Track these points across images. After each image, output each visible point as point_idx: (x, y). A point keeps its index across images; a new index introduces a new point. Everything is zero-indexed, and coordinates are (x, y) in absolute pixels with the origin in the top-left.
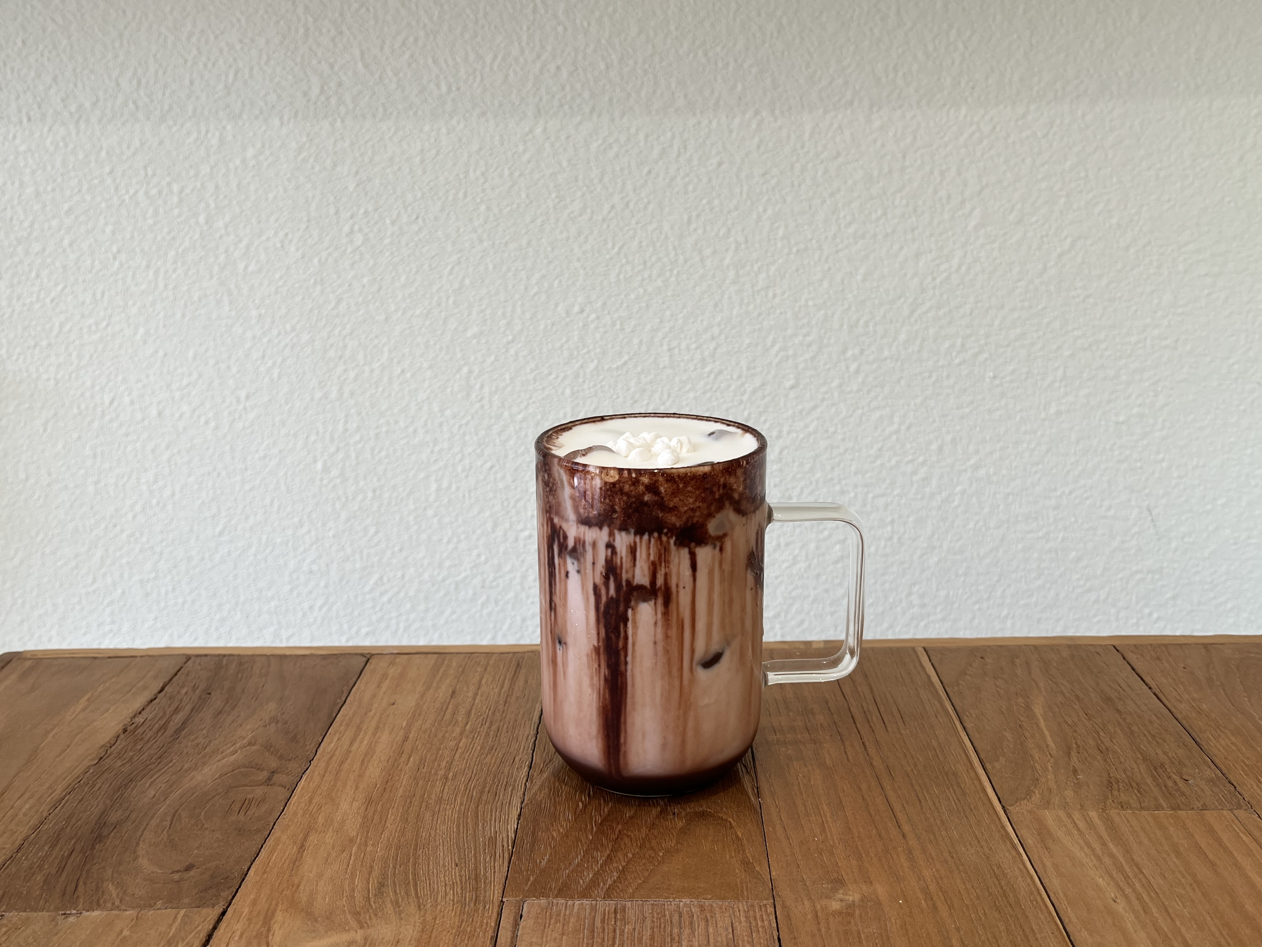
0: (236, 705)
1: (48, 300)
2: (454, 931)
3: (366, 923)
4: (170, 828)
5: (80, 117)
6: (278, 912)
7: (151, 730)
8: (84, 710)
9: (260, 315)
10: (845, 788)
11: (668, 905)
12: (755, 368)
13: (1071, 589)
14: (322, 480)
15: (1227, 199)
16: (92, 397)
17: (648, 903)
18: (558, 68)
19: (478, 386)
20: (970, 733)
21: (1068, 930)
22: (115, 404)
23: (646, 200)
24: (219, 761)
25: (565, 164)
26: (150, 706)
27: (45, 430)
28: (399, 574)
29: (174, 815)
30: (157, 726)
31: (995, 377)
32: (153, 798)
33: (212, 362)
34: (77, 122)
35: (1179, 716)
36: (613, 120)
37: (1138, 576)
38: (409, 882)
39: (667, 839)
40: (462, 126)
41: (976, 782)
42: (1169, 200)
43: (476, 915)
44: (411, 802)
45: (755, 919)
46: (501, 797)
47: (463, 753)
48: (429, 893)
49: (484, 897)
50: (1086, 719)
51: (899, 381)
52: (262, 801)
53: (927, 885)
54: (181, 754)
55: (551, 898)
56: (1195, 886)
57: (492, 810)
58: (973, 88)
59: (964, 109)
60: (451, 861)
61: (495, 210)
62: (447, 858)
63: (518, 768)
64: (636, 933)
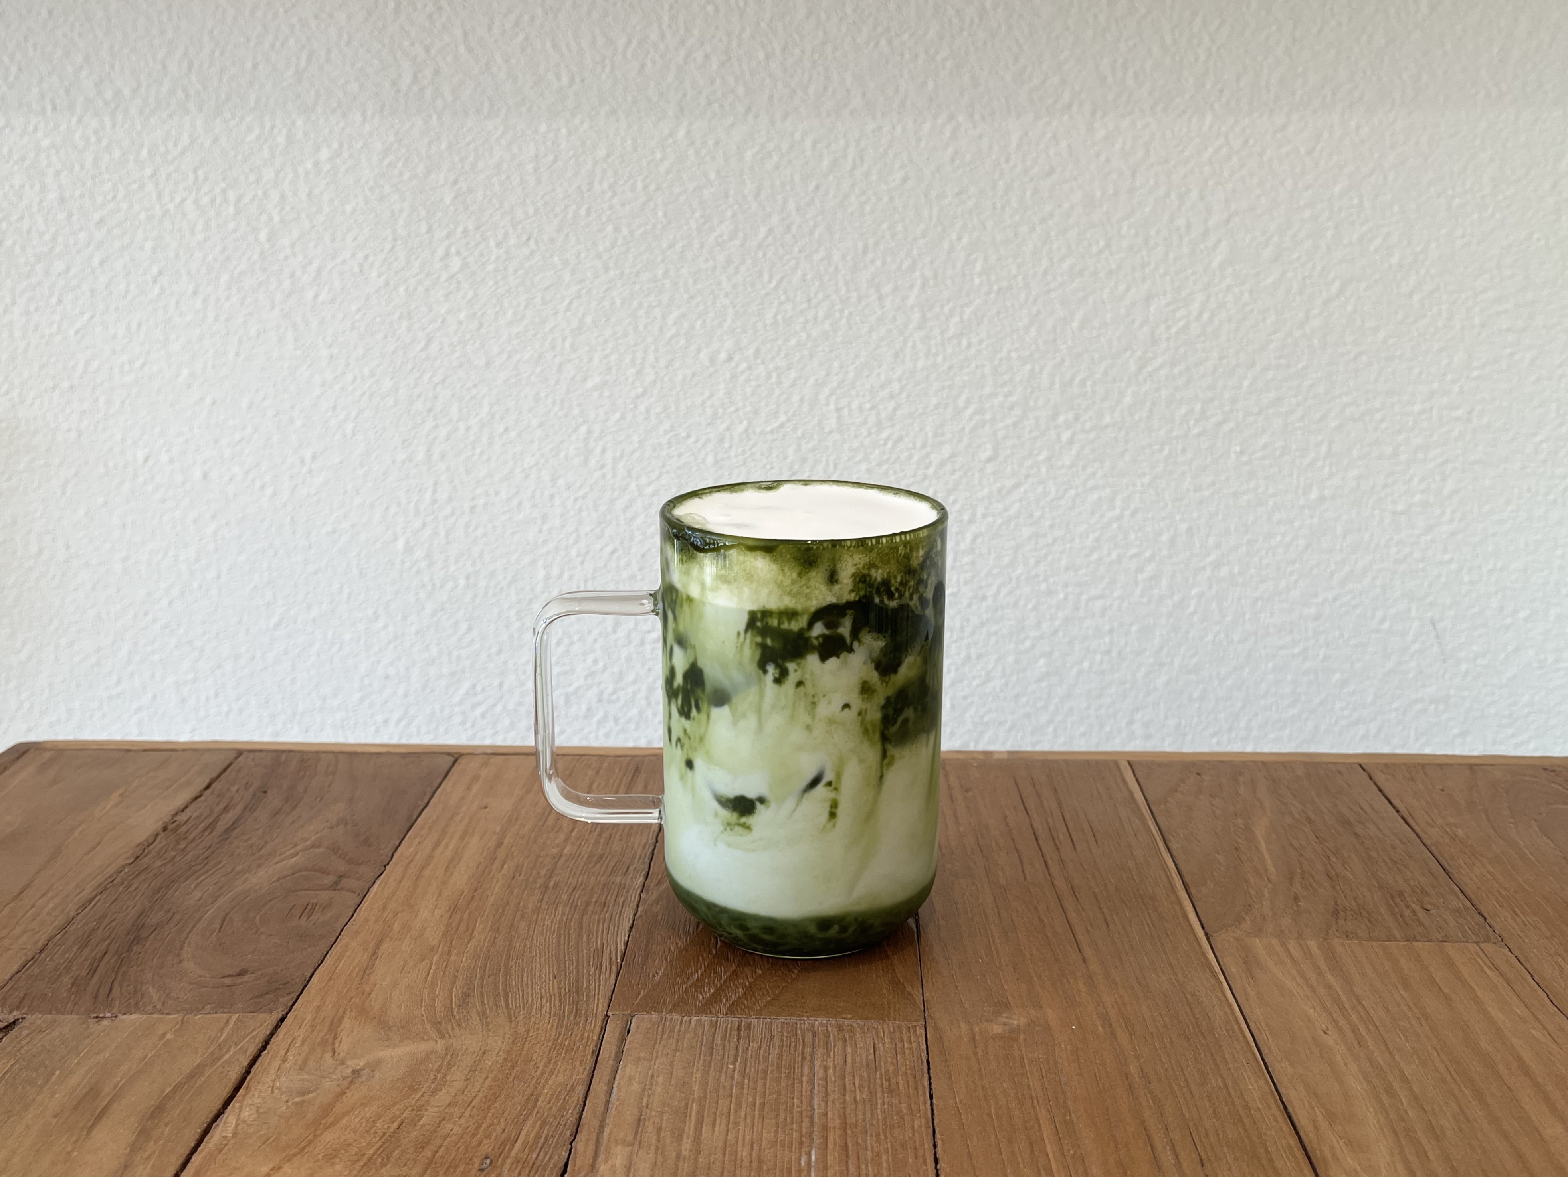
0: (296, 805)
1: (71, 332)
2: (550, 1044)
3: (448, 1033)
4: (219, 931)
5: (117, 106)
6: (346, 1020)
7: (196, 829)
8: (117, 805)
9: (332, 356)
10: (1019, 908)
11: (800, 1024)
12: (943, 434)
13: (1333, 721)
14: (403, 562)
15: (1536, 236)
16: (123, 452)
17: (778, 1021)
18: (707, 57)
19: (598, 450)
20: (1174, 853)
21: (1267, 1061)
22: (150, 463)
23: (811, 223)
24: (277, 863)
25: (712, 176)
26: (194, 804)
27: (64, 493)
28: (496, 683)
29: (224, 919)
30: (203, 825)
31: (1242, 452)
32: (200, 900)
33: (271, 412)
34: (113, 113)
35: (1428, 842)
36: (773, 123)
37: (1419, 706)
38: (499, 993)
40: (586, 126)
41: (1177, 908)
42: (1463, 236)
43: (576, 1028)
44: (503, 911)
45: (902, 1041)
46: (610, 908)
47: (567, 860)
48: (521, 1004)
49: (587, 1010)
50: (1316, 842)
51: (1122, 454)
52: (327, 906)
53: (1107, 1012)
54: (232, 855)
55: (664, 1013)
56: (1422, 1020)
57: (599, 921)
58: (1221, 91)
59: (1209, 119)
60: (549, 973)
61: (625, 231)
62: (544, 970)
63: (631, 879)
64: (762, 1052)
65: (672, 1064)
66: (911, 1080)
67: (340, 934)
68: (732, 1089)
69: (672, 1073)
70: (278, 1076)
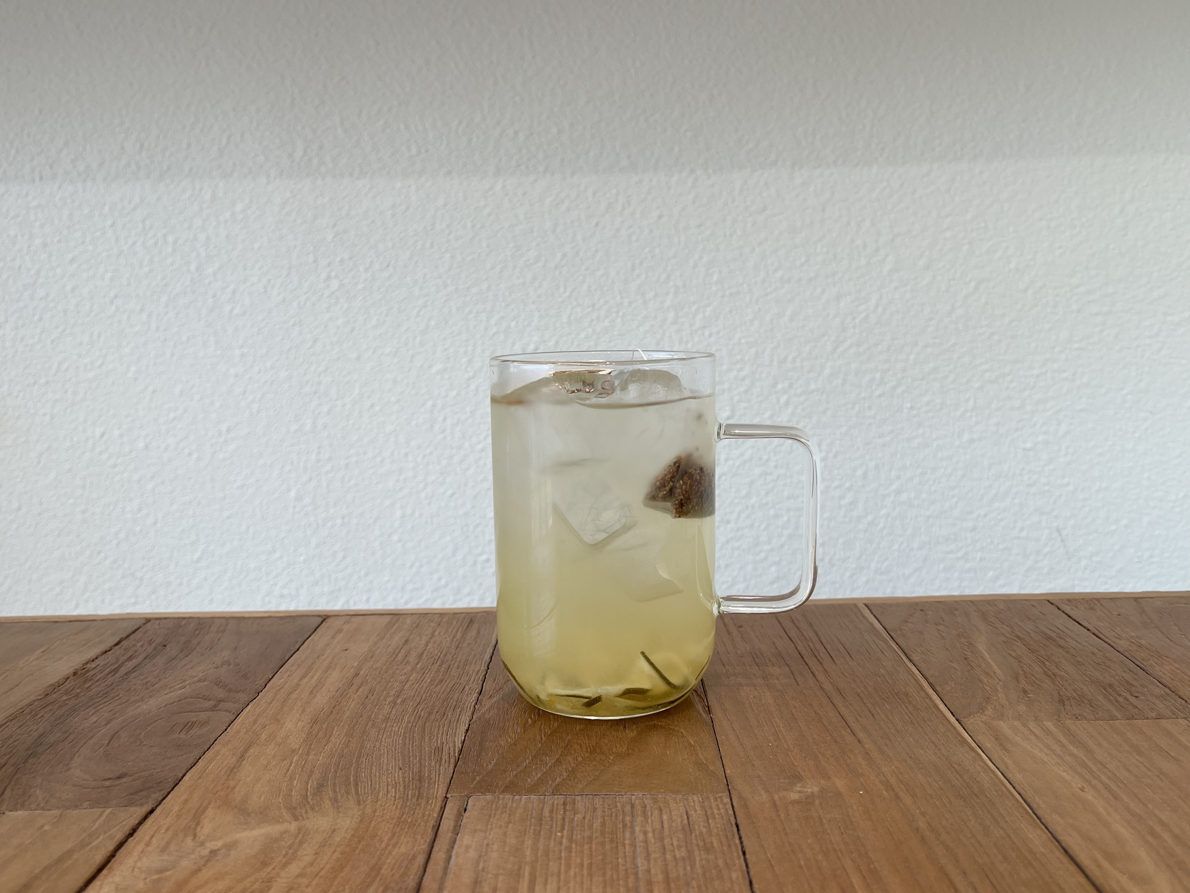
0: (190, 653)
1: (49, 341)
2: (394, 821)
3: (302, 816)
4: (108, 745)
5: (88, 176)
6: (210, 809)
7: (101, 673)
8: (39, 658)
9: (243, 354)
10: (797, 705)
11: (619, 798)
15: (1112, 246)
16: (84, 430)
17: (599, 797)
19: (441, 419)
20: (917, 663)
21: (1039, 814)
23: (594, 249)
24: (166, 694)
25: (521, 217)
26: (104, 656)
29: (114, 736)
30: (108, 670)
31: (912, 408)
32: (95, 723)
33: (197, 397)
34: (84, 181)
35: (1120, 649)
36: (564, 178)
38: (350, 783)
39: (618, 746)
40: (429, 183)
41: (929, 701)
42: (1060, 248)
43: (418, 808)
44: (357, 721)
45: (711, 808)
46: (449, 716)
47: (413, 684)
48: (370, 791)
49: (427, 794)
50: (1029, 652)
52: (206, 723)
53: (887, 779)
54: (129, 690)
55: (497, 794)
56: (1162, 777)
57: (439, 726)
58: (883, 149)
59: (875, 168)
60: (395, 766)
61: (459, 258)
62: (391, 764)
63: (467, 695)
64: (586, 821)
65: (505, 834)
66: (724, 839)
67: (213, 743)
68: (560, 853)
69: (505, 842)
70: (140, 858)
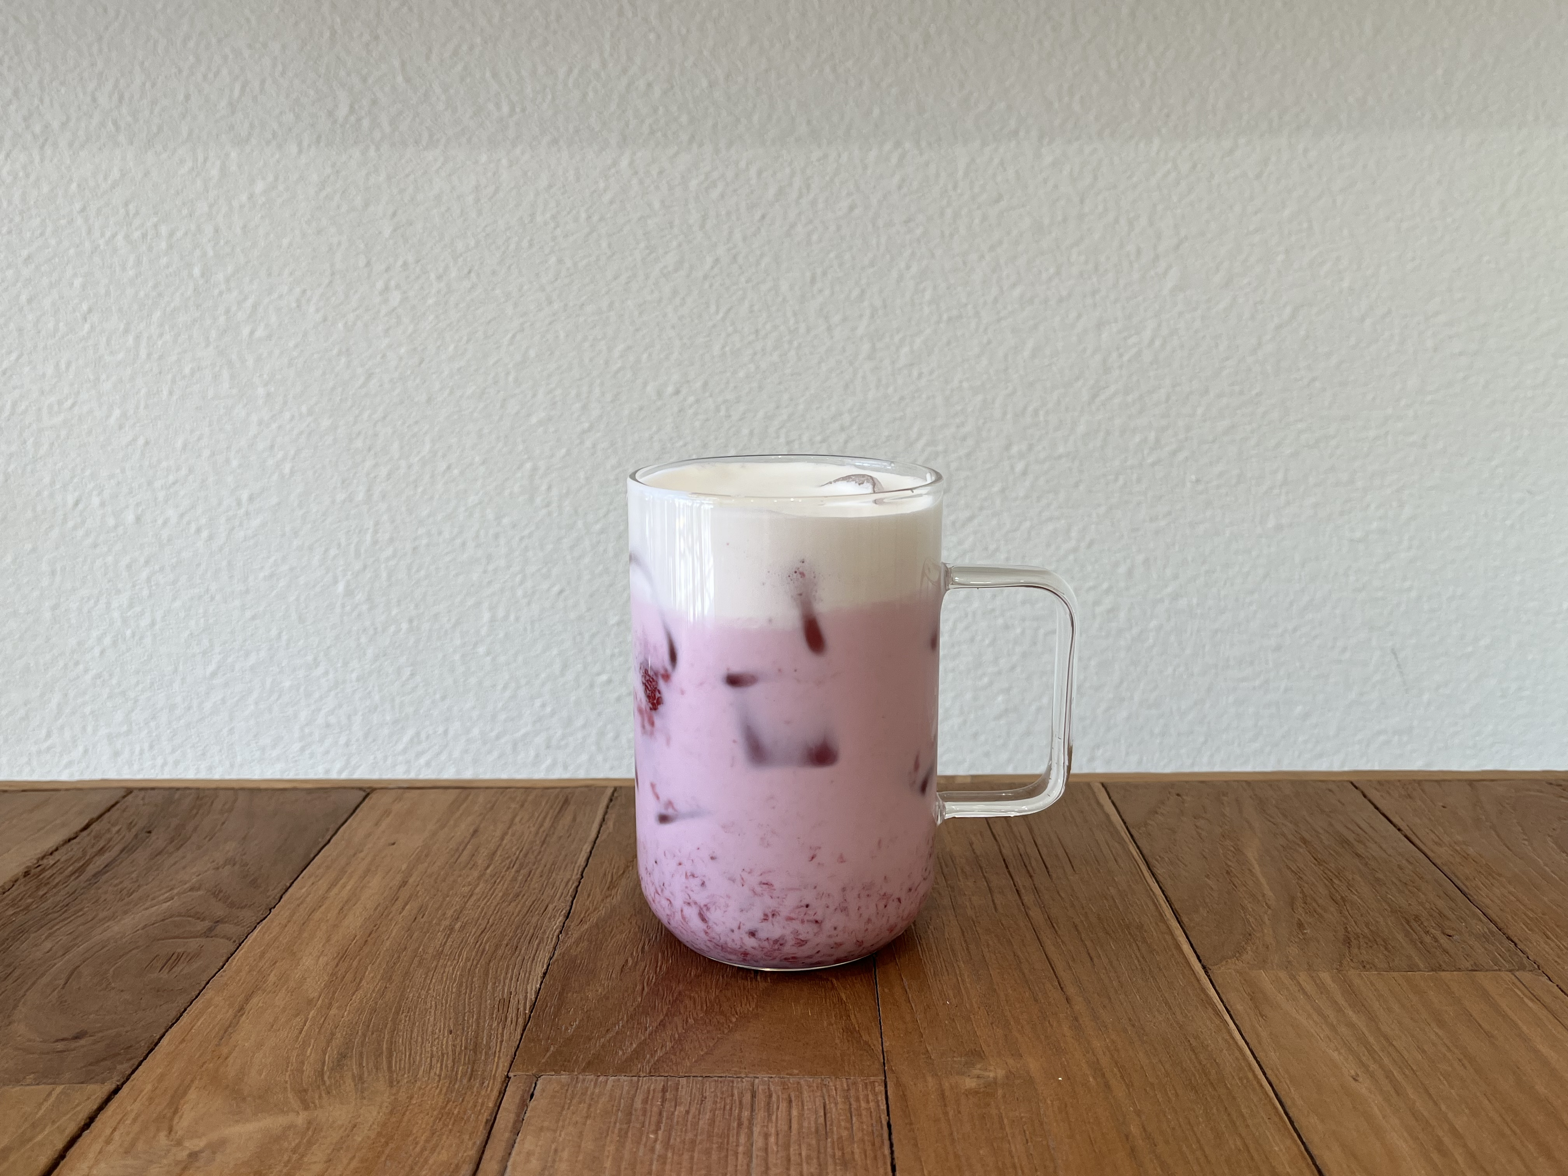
0: (182, 845)
2: (435, 1113)
3: (313, 1103)
4: (63, 988)
5: (46, 140)
6: (193, 1088)
7: (61, 873)
9: (269, 394)
10: (990, 943)
11: (738, 1082)
15: (1486, 258)
16: (52, 496)
17: (711, 1079)
18: (649, 85)
19: (544, 487)
20: (1160, 878)
21: (1291, 1115)
22: (81, 507)
23: (758, 253)
24: (146, 909)
26: (66, 846)
28: (441, 729)
30: (71, 868)
31: (1198, 481)
32: (49, 952)
33: (206, 453)
34: (42, 147)
35: (1438, 862)
36: (717, 151)
37: (1382, 738)
38: (382, 1053)
39: (744, 1002)
40: (527, 156)
41: (1168, 937)
42: (1413, 259)
43: (469, 1093)
44: (399, 957)
45: (858, 1099)
46: (523, 951)
47: (479, 900)
48: (407, 1066)
49: (484, 1071)
50: (1314, 864)
51: (1076, 485)
52: (197, 955)
53: (1097, 1059)
54: (96, 901)
55: (576, 1073)
57: (508, 966)
58: (1168, 116)
59: (1156, 142)
60: (444, 1028)
61: (569, 263)
62: (438, 1024)
63: (550, 918)
64: (690, 1117)
65: (581, 1135)
66: (869, 1148)
67: (204, 988)
68: (651, 1164)
69: (580, 1147)
70: (97, 1162)
